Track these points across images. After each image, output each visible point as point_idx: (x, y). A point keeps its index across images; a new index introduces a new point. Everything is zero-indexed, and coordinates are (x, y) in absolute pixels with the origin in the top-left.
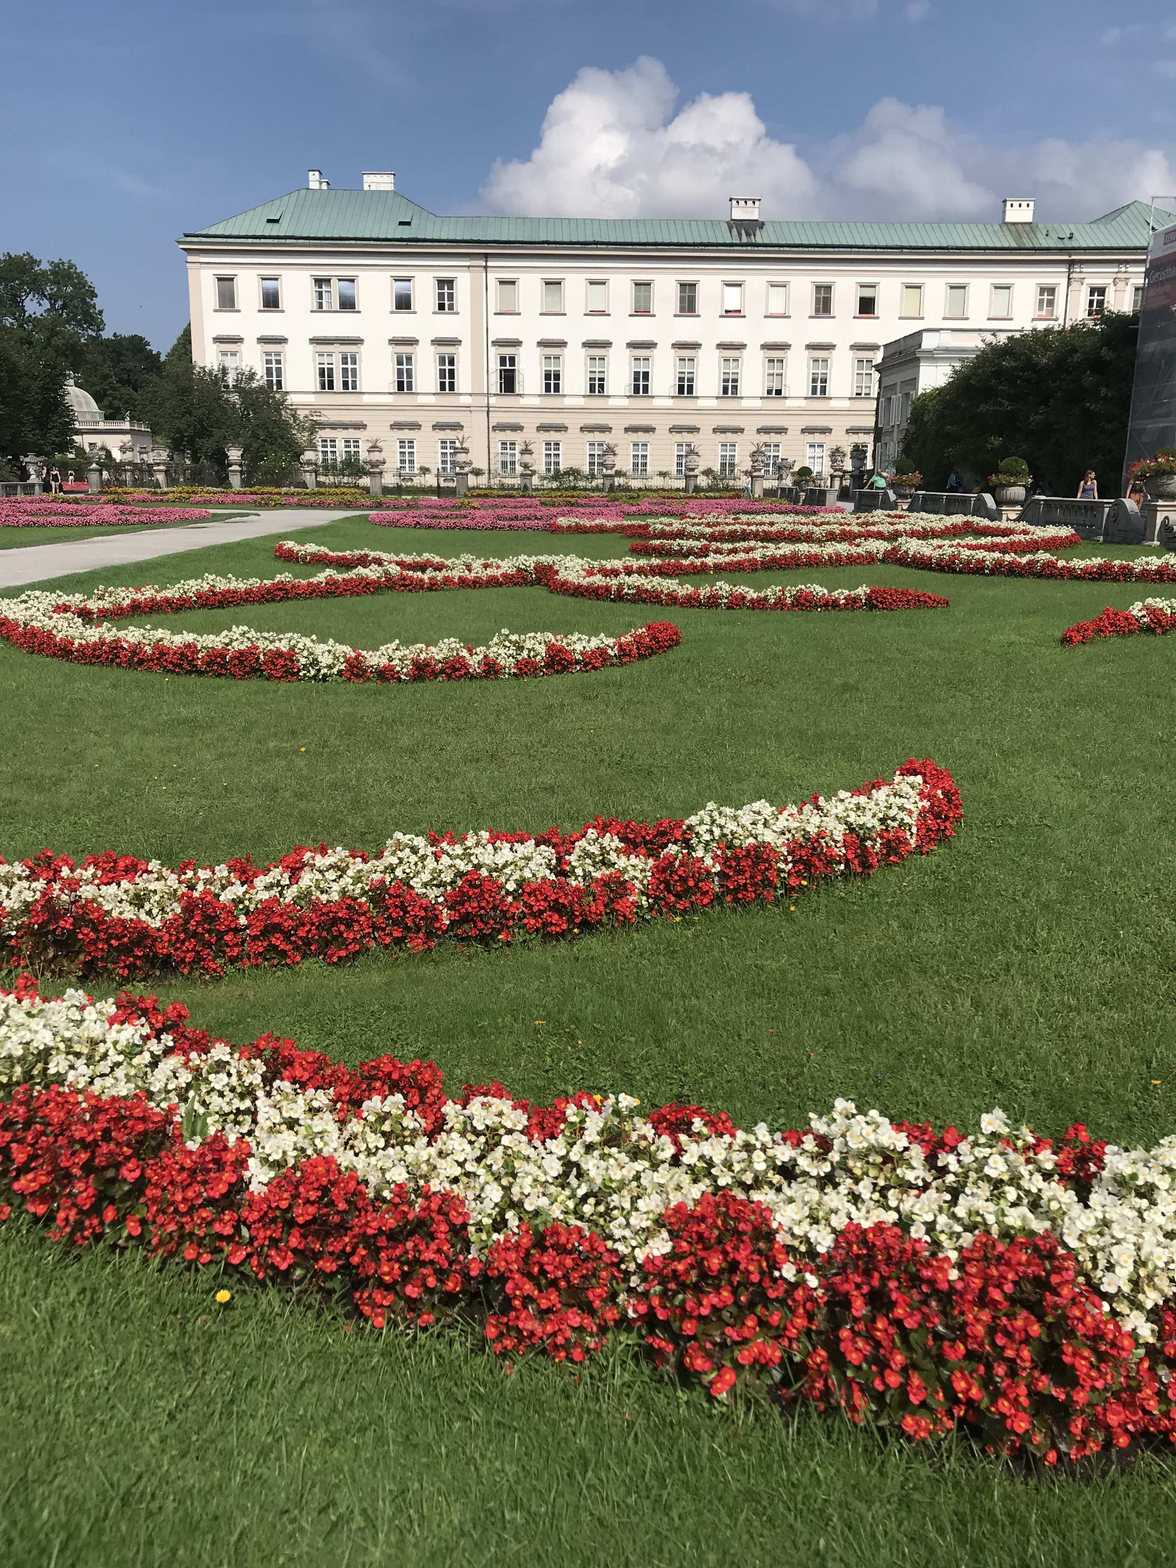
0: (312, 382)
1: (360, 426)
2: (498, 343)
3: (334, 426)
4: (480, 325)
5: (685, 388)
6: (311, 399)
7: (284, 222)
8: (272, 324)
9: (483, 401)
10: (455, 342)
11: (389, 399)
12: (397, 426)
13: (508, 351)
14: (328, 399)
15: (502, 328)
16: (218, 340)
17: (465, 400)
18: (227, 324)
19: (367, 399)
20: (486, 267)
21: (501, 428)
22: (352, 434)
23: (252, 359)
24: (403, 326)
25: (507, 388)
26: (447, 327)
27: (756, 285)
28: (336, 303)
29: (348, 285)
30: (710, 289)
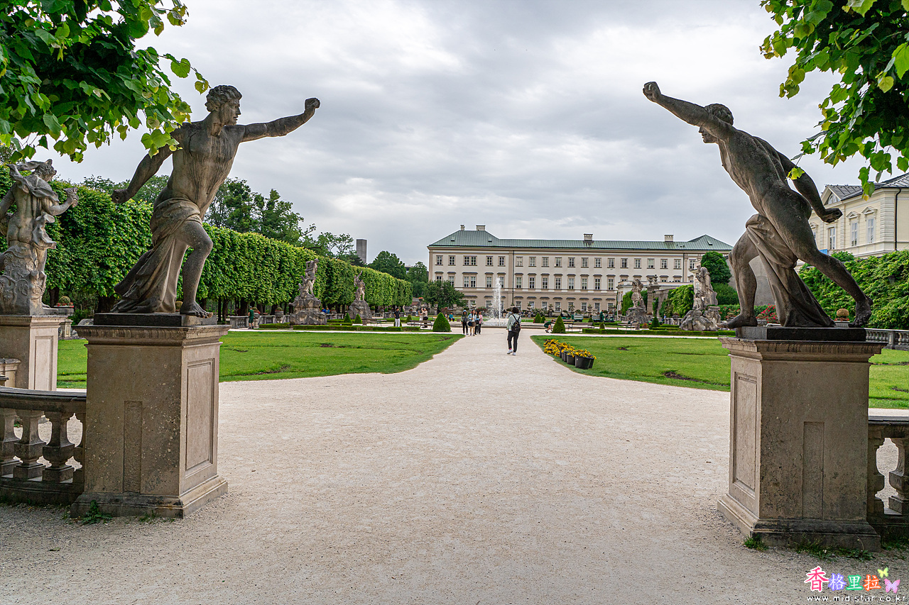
0: (462, 284)
1: (476, 297)
2: (516, 274)
3: (468, 297)
4: (511, 268)
5: (571, 288)
6: (462, 289)
7: (456, 241)
8: (452, 269)
9: (511, 290)
10: (504, 274)
11: (484, 290)
12: (486, 297)
13: (519, 276)
14: (466, 290)
15: (517, 270)
16: (436, 273)
17: (506, 290)
18: (439, 269)
19: (478, 290)
20: (514, 254)
21: (517, 297)
22: (473, 299)
23: (445, 278)
24: (489, 269)
25: (519, 287)
26: (502, 269)
27: (591, 259)
28: (470, 263)
29: (474, 260)
30: (578, 259)
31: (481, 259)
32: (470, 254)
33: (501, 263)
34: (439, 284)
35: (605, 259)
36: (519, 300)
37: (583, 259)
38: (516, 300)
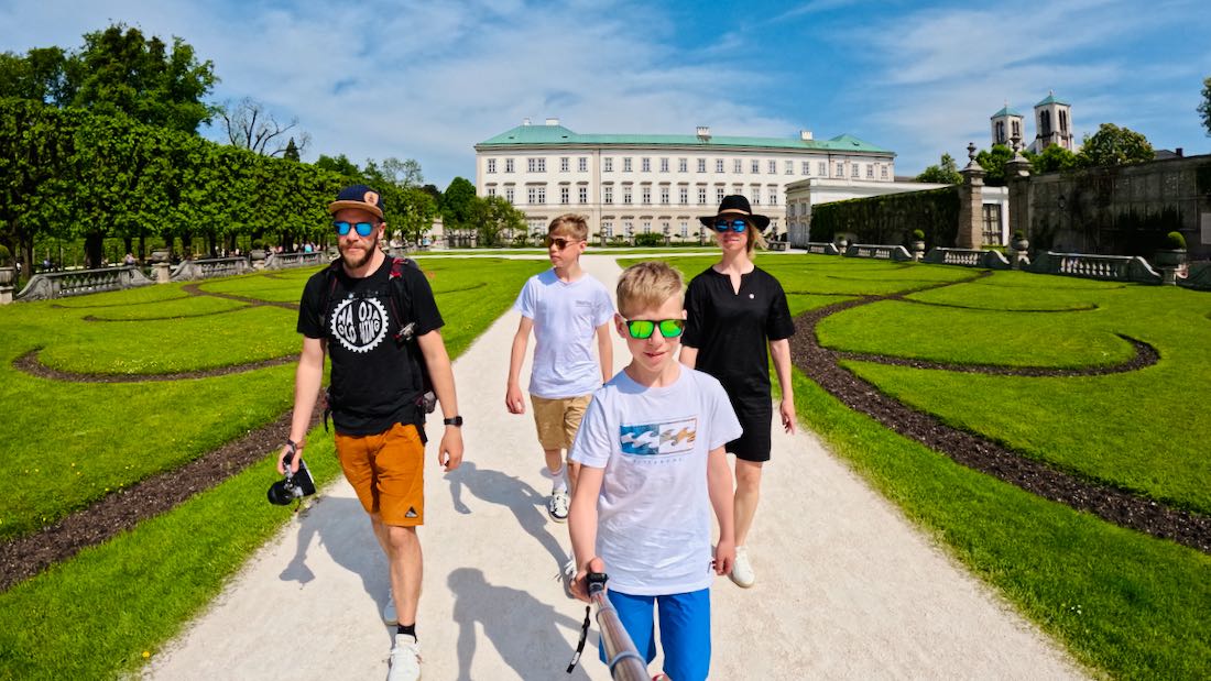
0: (525, 200)
1: (545, 217)
2: (605, 183)
3: (535, 218)
4: (597, 174)
5: (683, 200)
6: (525, 207)
7: (516, 138)
9: (597, 207)
10: (586, 183)
11: (558, 206)
13: (608, 186)
14: (531, 208)
15: (607, 177)
16: (488, 184)
17: (591, 206)
18: (491, 178)
19: (549, 207)
20: (599, 154)
21: (607, 217)
22: (542, 221)
23: (501, 192)
24: (565, 177)
25: (609, 201)
26: (583, 177)
27: (711, 159)
28: (537, 168)
29: (542, 161)
30: (692, 159)
31: (553, 160)
32: (537, 156)
33: (583, 164)
34: (490, 200)
35: (729, 160)
36: (609, 221)
37: (700, 161)
38: (604, 221)
